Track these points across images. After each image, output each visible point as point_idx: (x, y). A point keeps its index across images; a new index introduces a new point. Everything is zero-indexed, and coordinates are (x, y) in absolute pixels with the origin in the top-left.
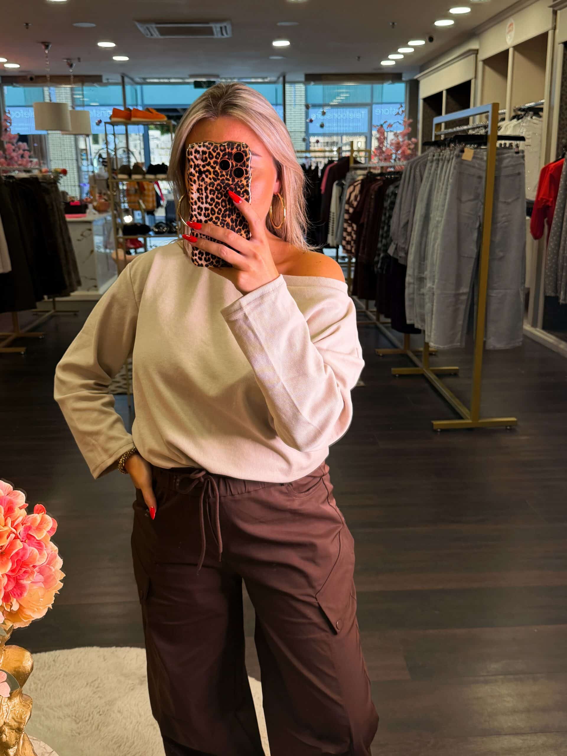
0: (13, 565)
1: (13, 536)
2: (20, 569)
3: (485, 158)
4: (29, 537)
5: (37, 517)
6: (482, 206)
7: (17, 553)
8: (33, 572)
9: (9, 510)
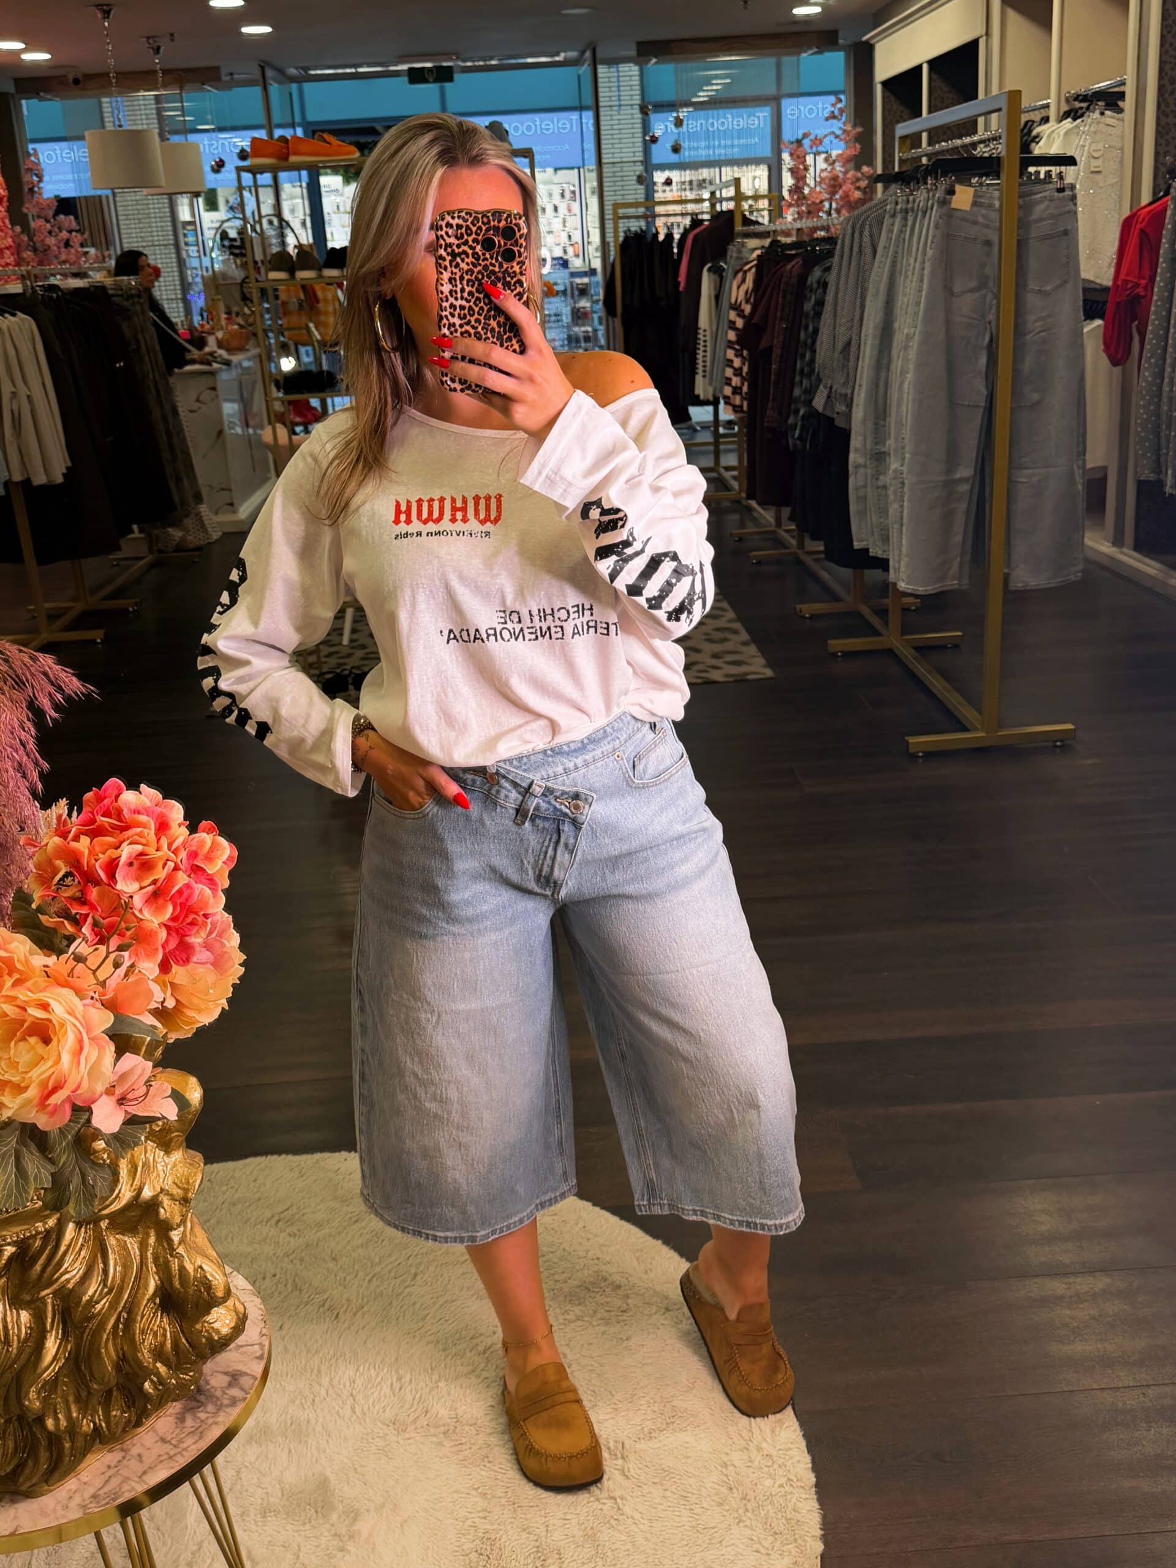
0: (174, 909)
1: (171, 865)
2: (186, 916)
3: (997, 204)
4: (196, 871)
5: (206, 838)
6: (995, 302)
7: (180, 892)
8: (205, 924)
9: (163, 827)
